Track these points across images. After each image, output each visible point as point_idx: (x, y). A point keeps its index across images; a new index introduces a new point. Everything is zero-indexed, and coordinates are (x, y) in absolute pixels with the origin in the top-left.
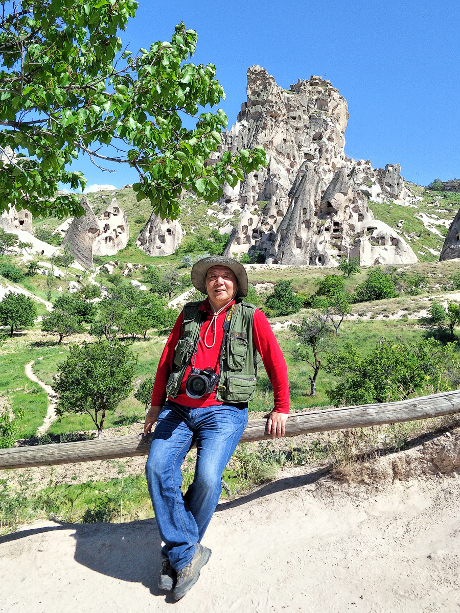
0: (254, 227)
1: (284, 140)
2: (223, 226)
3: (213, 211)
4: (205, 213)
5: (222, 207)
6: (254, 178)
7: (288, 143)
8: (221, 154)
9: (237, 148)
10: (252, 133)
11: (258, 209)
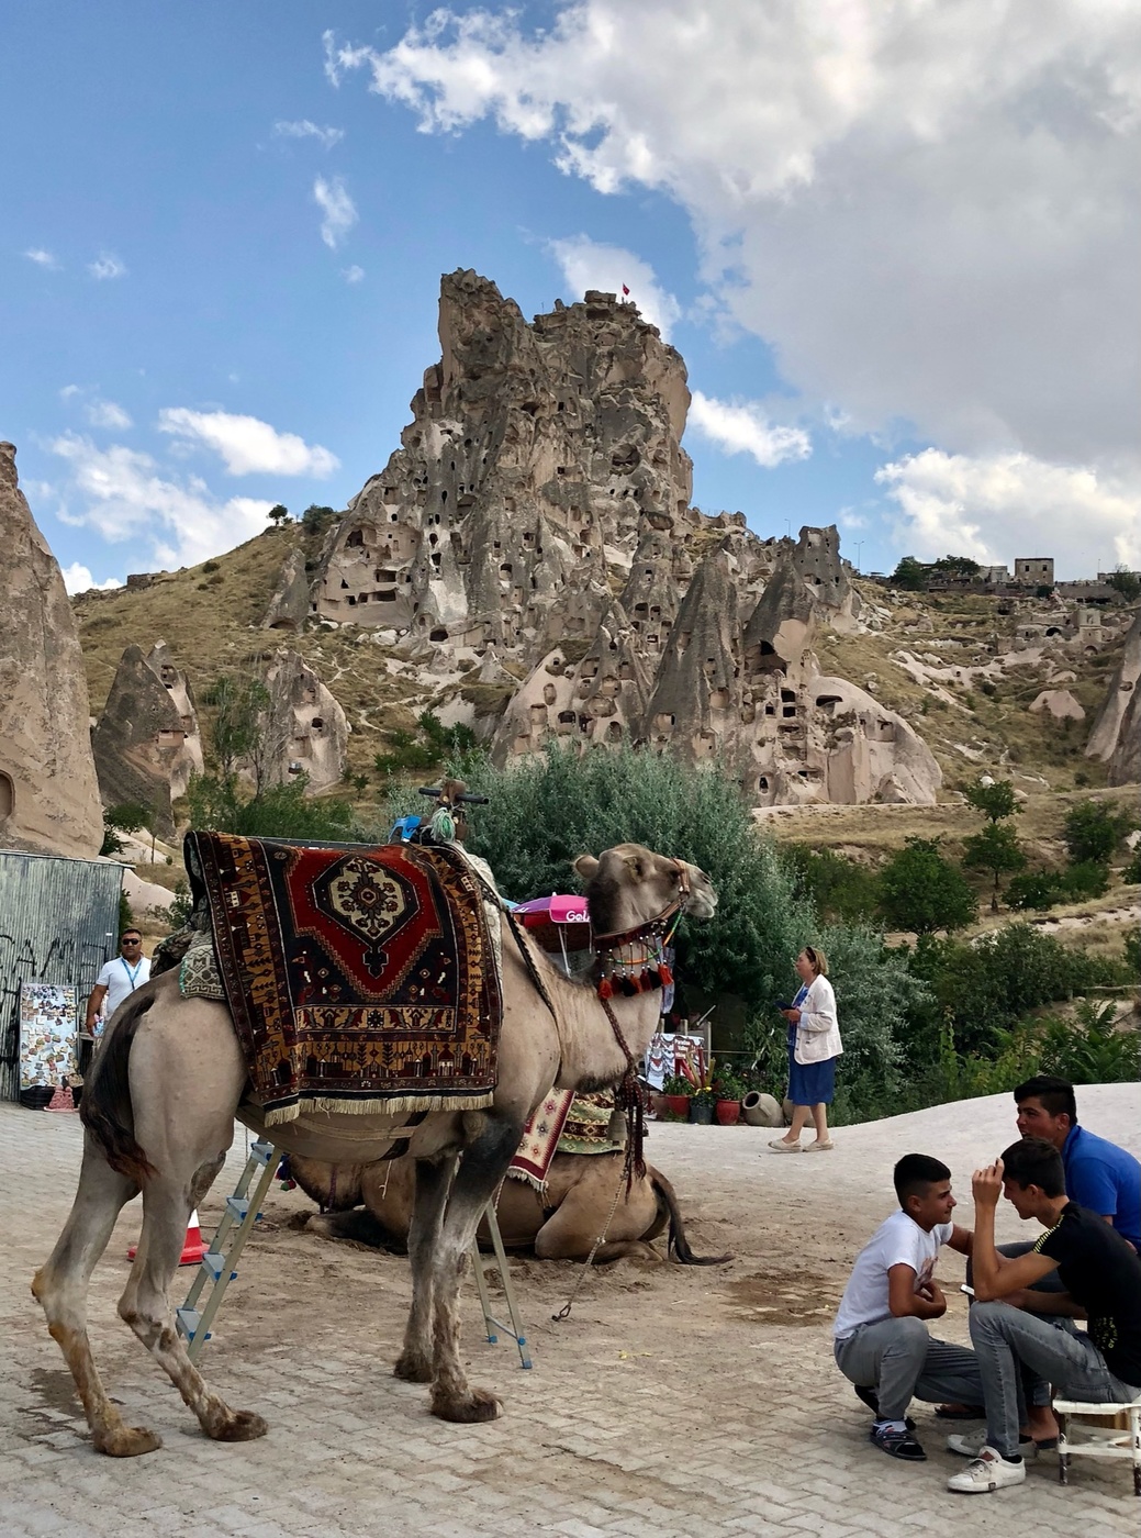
0: (560, 706)
1: (561, 470)
2: (440, 702)
3: (402, 665)
4: (382, 670)
5: (425, 652)
6: (503, 573)
7: (570, 479)
8: (402, 509)
9: (444, 494)
10: (478, 454)
11: (562, 659)
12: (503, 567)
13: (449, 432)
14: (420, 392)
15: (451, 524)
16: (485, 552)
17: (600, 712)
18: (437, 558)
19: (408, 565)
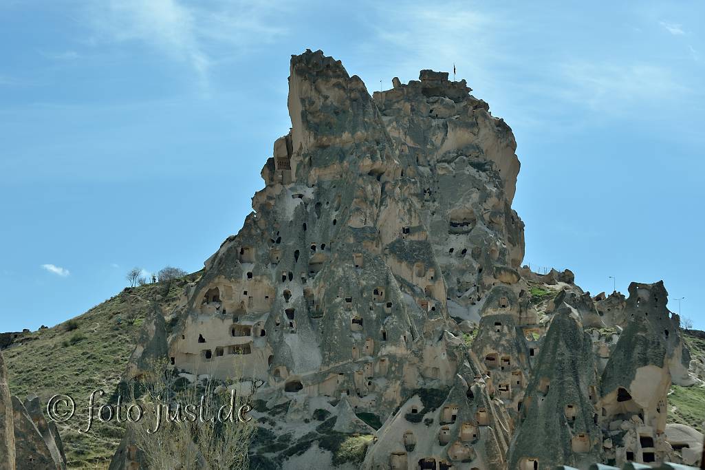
0: (420, 453)
1: (406, 231)
5: (280, 402)
6: (355, 326)
7: (415, 237)
8: (257, 267)
9: (297, 253)
10: (328, 215)
11: (420, 408)
12: (354, 321)
13: (301, 196)
14: (271, 161)
15: (304, 280)
16: (336, 306)
17: (459, 458)
18: (290, 313)
19: (263, 320)
